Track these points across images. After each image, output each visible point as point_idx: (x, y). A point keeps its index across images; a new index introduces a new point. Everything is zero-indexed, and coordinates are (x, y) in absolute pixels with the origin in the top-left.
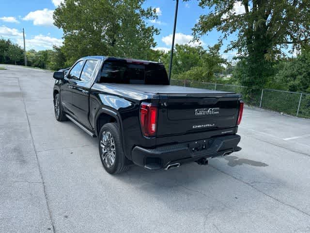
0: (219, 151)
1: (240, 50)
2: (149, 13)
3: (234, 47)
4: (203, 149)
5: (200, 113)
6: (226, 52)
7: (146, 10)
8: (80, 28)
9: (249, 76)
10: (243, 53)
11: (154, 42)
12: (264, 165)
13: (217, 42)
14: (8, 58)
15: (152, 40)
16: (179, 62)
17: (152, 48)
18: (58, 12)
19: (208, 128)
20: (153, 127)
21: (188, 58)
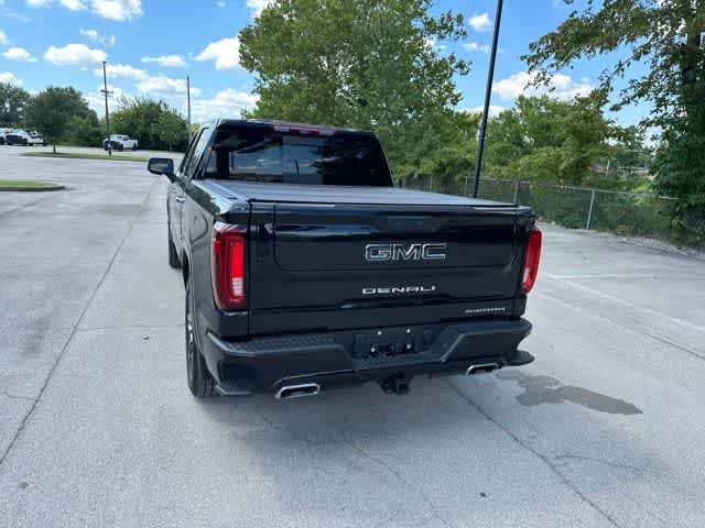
0: (448, 360)
1: (661, 103)
2: (445, 27)
3: (641, 94)
4: (405, 351)
5: (383, 255)
6: (616, 108)
7: (437, 20)
8: (287, 69)
9: (679, 168)
10: (671, 109)
11: (455, 92)
12: (630, 409)
13: (597, 86)
14: (157, 138)
15: (449, 88)
16: (527, 139)
17: (449, 106)
18: (246, 37)
19: (413, 296)
20: (238, 286)
21: (548, 127)
